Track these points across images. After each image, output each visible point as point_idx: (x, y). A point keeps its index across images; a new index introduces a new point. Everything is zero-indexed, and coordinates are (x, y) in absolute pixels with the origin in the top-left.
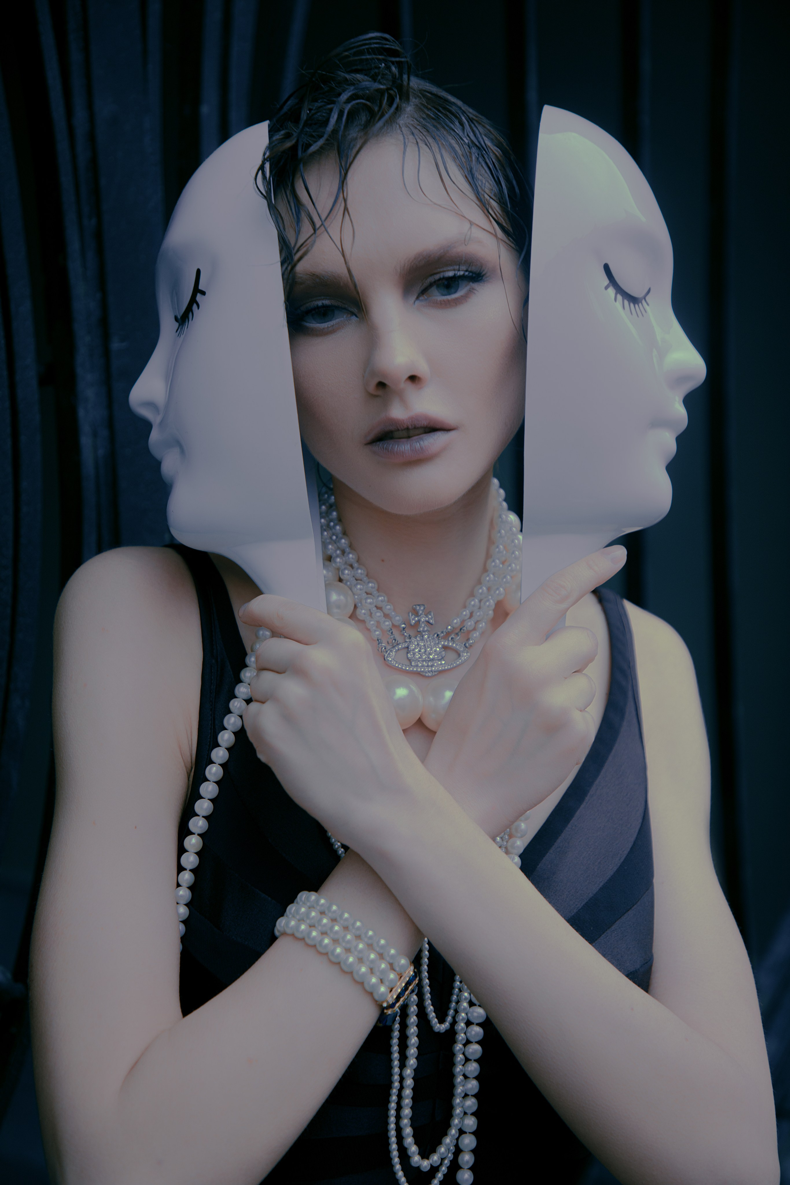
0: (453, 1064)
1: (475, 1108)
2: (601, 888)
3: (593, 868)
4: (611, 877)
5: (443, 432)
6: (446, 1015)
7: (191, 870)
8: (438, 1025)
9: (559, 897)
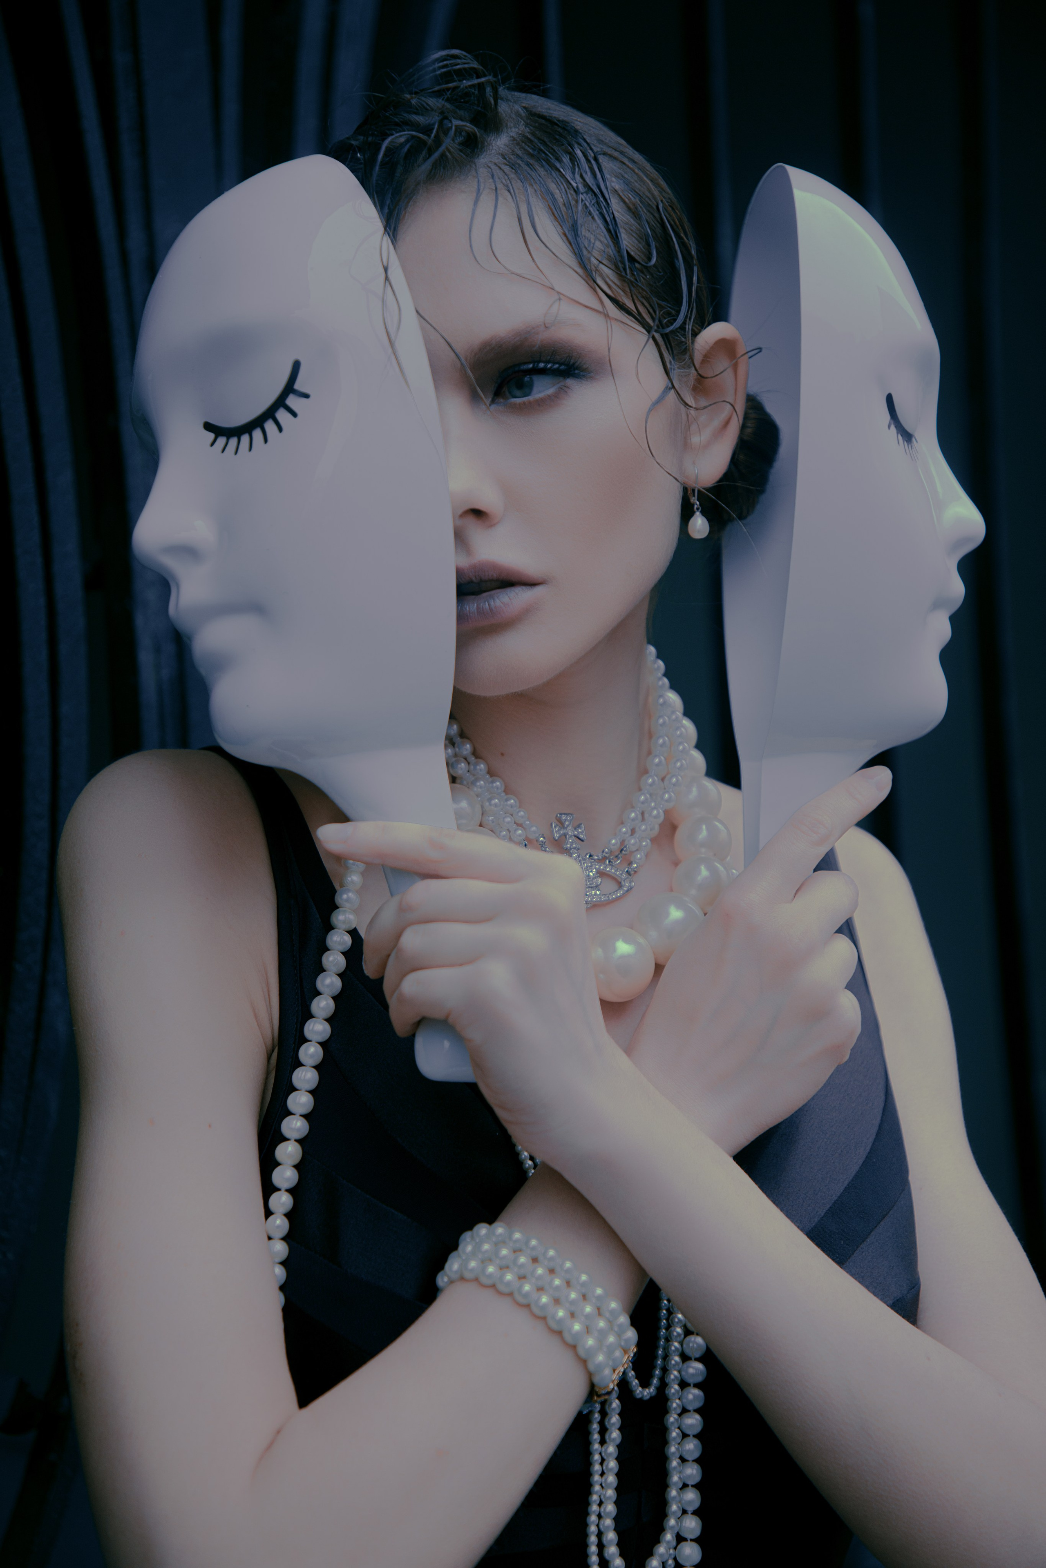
0: (665, 1442)
1: (697, 1504)
2: (846, 1187)
3: (832, 1161)
4: (857, 1172)
5: (524, 587)
6: (651, 1376)
7: (287, 1191)
8: (640, 1389)
9: (793, 1202)
